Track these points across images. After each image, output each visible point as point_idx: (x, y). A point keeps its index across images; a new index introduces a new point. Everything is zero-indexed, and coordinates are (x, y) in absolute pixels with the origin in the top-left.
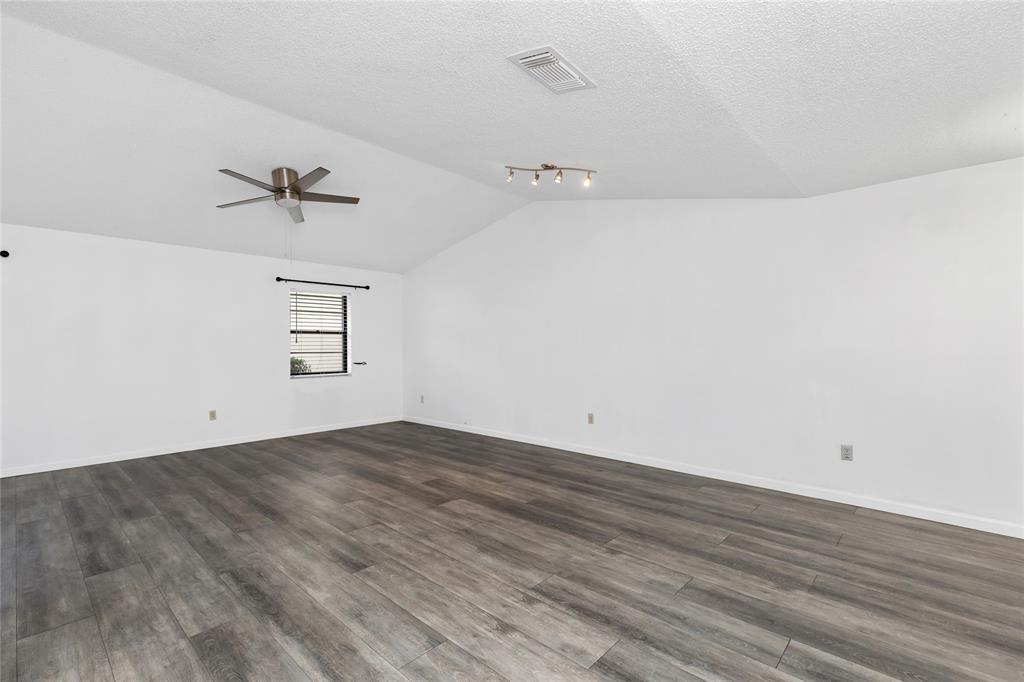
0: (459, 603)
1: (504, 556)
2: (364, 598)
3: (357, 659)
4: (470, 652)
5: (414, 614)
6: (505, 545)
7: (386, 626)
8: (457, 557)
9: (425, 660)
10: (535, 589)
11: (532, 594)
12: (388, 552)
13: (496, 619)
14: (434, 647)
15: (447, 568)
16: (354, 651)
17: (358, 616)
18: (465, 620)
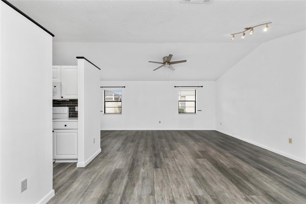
0: (169, 188)
1: (198, 181)
2: (150, 175)
3: (133, 188)
4: (156, 202)
5: (155, 185)
6: (203, 178)
7: (146, 184)
8: (183, 175)
9: (144, 198)
10: (196, 197)
11: (193, 197)
12: (168, 167)
13: (173, 198)
14: (150, 195)
15: (177, 177)
16: (134, 186)
17: (144, 179)
18: (165, 193)
